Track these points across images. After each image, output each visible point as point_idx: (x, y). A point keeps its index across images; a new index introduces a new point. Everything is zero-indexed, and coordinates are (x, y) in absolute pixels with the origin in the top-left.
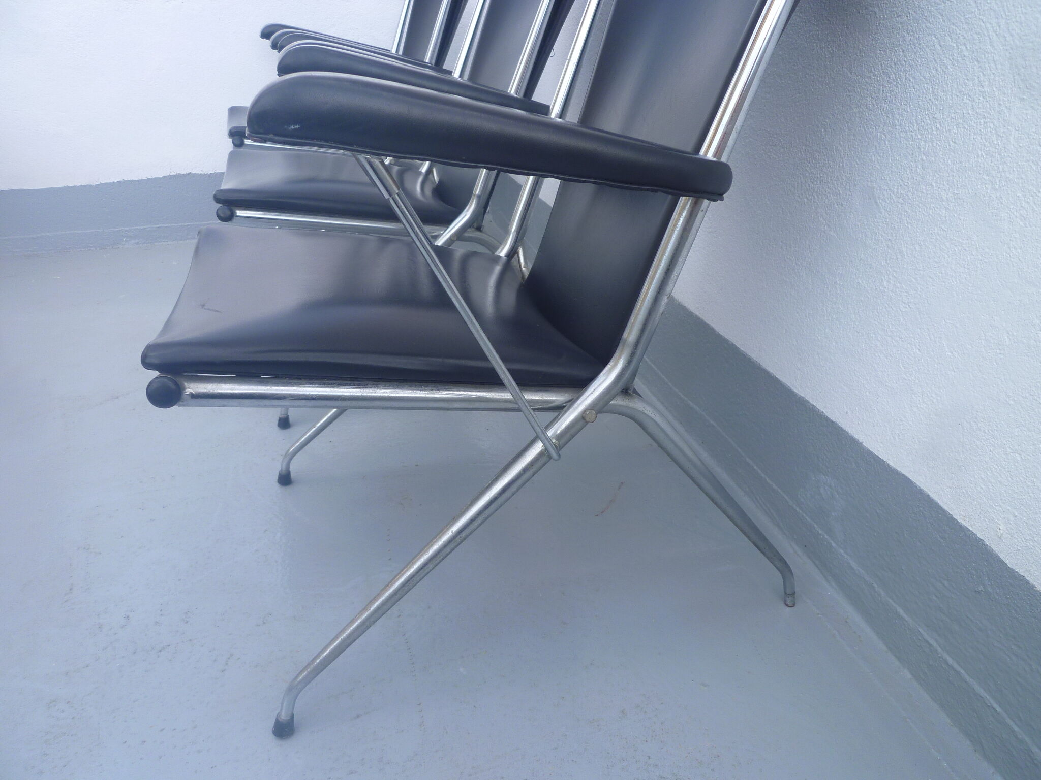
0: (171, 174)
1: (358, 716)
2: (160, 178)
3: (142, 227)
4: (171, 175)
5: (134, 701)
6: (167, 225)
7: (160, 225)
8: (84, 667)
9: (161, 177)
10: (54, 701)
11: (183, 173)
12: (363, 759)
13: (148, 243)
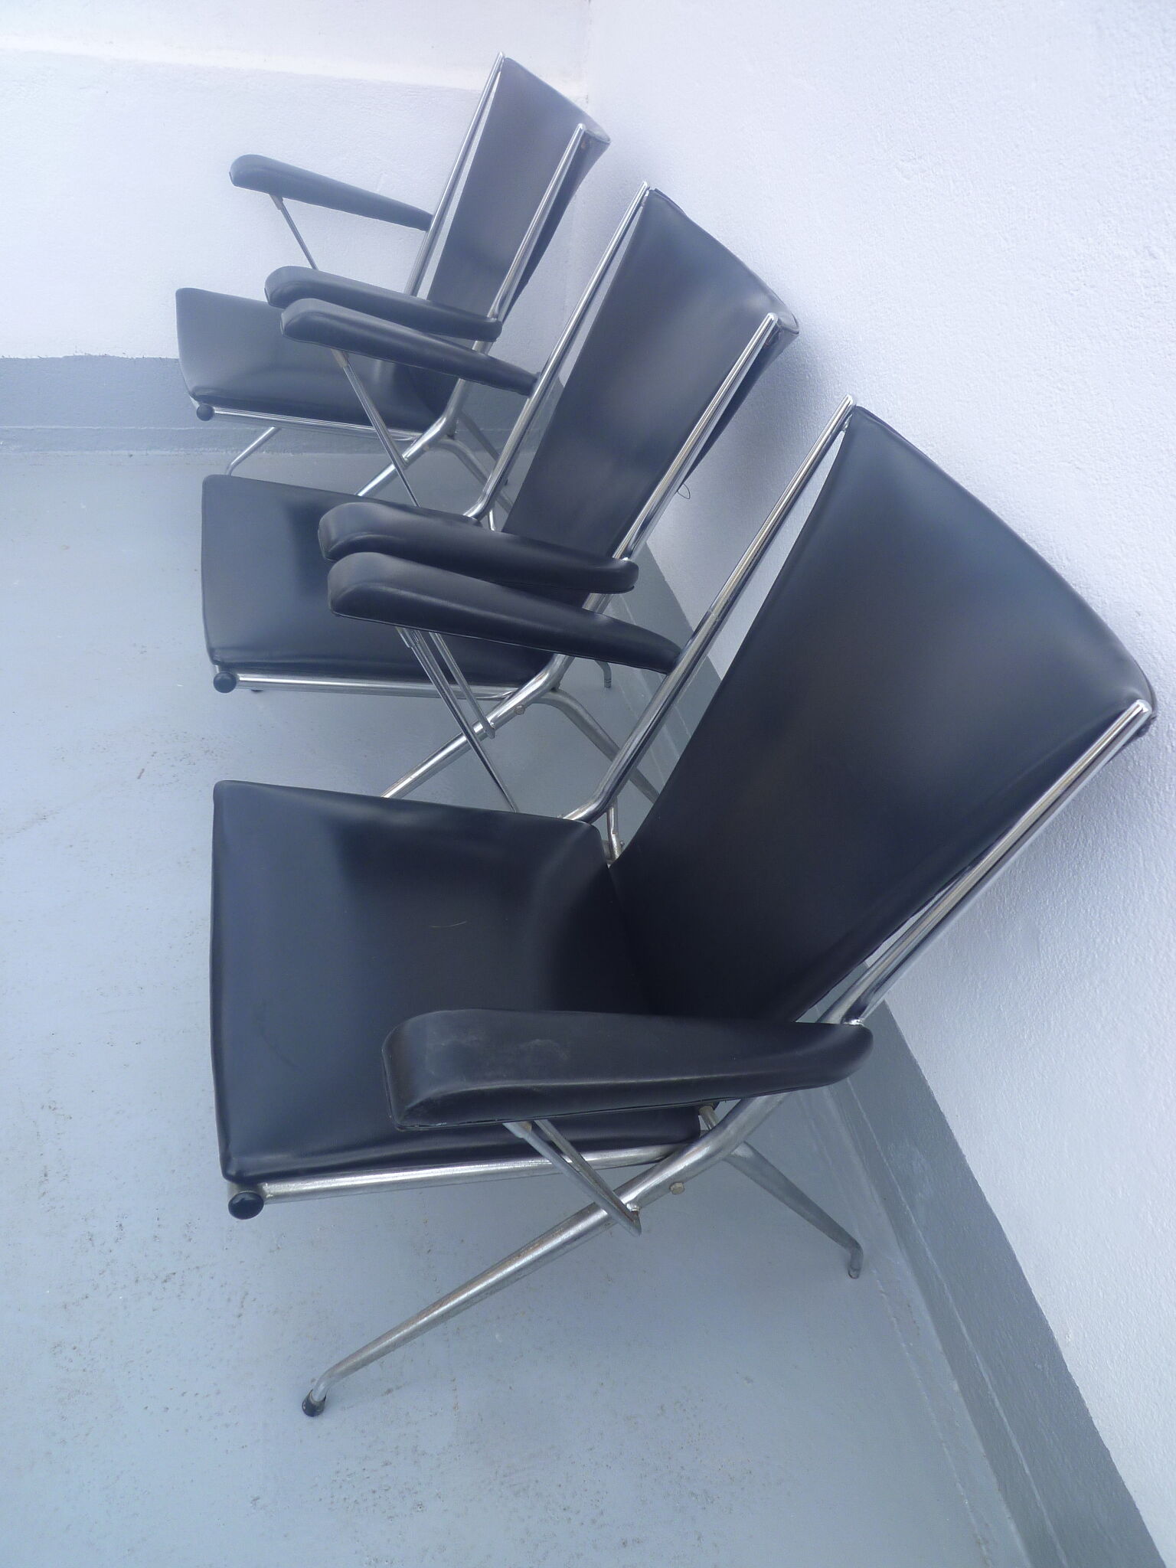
0: (77, 354)
1: (389, 1391)
2: (59, 359)
3: (29, 427)
4: (76, 356)
5: (148, 1353)
6: (68, 427)
7: (58, 427)
8: (83, 1299)
9: (61, 357)
10: (58, 1345)
11: (94, 354)
12: (397, 1448)
13: (38, 450)
